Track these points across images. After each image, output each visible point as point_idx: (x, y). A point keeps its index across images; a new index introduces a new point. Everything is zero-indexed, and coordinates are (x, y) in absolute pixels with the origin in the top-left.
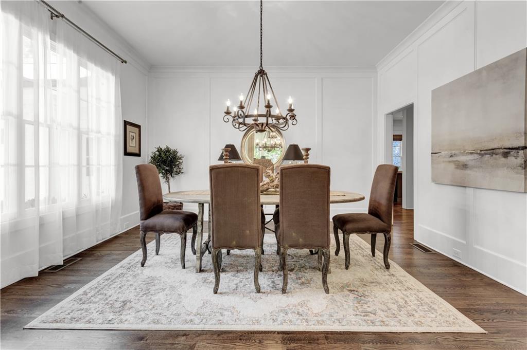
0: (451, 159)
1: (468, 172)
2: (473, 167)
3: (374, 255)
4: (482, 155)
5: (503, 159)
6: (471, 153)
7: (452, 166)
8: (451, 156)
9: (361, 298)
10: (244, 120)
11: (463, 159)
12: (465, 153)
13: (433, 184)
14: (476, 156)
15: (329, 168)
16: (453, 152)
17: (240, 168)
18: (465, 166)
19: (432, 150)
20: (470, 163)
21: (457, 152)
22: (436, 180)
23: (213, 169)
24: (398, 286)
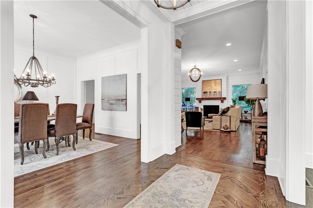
0: (108, 102)
1: (113, 106)
2: (114, 104)
3: (84, 139)
4: (117, 101)
5: (121, 102)
6: (114, 100)
7: (108, 104)
8: (108, 101)
9: (87, 149)
10: (29, 81)
11: (112, 102)
12: (112, 100)
13: (102, 110)
14: (115, 101)
15: (77, 105)
16: (109, 99)
17: (39, 105)
18: (112, 104)
19: (102, 98)
20: (114, 103)
21: (110, 99)
22: (103, 109)
23: (24, 105)
24: (96, 143)
